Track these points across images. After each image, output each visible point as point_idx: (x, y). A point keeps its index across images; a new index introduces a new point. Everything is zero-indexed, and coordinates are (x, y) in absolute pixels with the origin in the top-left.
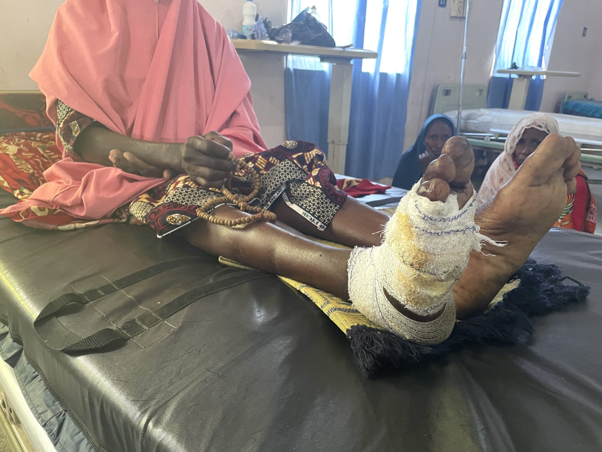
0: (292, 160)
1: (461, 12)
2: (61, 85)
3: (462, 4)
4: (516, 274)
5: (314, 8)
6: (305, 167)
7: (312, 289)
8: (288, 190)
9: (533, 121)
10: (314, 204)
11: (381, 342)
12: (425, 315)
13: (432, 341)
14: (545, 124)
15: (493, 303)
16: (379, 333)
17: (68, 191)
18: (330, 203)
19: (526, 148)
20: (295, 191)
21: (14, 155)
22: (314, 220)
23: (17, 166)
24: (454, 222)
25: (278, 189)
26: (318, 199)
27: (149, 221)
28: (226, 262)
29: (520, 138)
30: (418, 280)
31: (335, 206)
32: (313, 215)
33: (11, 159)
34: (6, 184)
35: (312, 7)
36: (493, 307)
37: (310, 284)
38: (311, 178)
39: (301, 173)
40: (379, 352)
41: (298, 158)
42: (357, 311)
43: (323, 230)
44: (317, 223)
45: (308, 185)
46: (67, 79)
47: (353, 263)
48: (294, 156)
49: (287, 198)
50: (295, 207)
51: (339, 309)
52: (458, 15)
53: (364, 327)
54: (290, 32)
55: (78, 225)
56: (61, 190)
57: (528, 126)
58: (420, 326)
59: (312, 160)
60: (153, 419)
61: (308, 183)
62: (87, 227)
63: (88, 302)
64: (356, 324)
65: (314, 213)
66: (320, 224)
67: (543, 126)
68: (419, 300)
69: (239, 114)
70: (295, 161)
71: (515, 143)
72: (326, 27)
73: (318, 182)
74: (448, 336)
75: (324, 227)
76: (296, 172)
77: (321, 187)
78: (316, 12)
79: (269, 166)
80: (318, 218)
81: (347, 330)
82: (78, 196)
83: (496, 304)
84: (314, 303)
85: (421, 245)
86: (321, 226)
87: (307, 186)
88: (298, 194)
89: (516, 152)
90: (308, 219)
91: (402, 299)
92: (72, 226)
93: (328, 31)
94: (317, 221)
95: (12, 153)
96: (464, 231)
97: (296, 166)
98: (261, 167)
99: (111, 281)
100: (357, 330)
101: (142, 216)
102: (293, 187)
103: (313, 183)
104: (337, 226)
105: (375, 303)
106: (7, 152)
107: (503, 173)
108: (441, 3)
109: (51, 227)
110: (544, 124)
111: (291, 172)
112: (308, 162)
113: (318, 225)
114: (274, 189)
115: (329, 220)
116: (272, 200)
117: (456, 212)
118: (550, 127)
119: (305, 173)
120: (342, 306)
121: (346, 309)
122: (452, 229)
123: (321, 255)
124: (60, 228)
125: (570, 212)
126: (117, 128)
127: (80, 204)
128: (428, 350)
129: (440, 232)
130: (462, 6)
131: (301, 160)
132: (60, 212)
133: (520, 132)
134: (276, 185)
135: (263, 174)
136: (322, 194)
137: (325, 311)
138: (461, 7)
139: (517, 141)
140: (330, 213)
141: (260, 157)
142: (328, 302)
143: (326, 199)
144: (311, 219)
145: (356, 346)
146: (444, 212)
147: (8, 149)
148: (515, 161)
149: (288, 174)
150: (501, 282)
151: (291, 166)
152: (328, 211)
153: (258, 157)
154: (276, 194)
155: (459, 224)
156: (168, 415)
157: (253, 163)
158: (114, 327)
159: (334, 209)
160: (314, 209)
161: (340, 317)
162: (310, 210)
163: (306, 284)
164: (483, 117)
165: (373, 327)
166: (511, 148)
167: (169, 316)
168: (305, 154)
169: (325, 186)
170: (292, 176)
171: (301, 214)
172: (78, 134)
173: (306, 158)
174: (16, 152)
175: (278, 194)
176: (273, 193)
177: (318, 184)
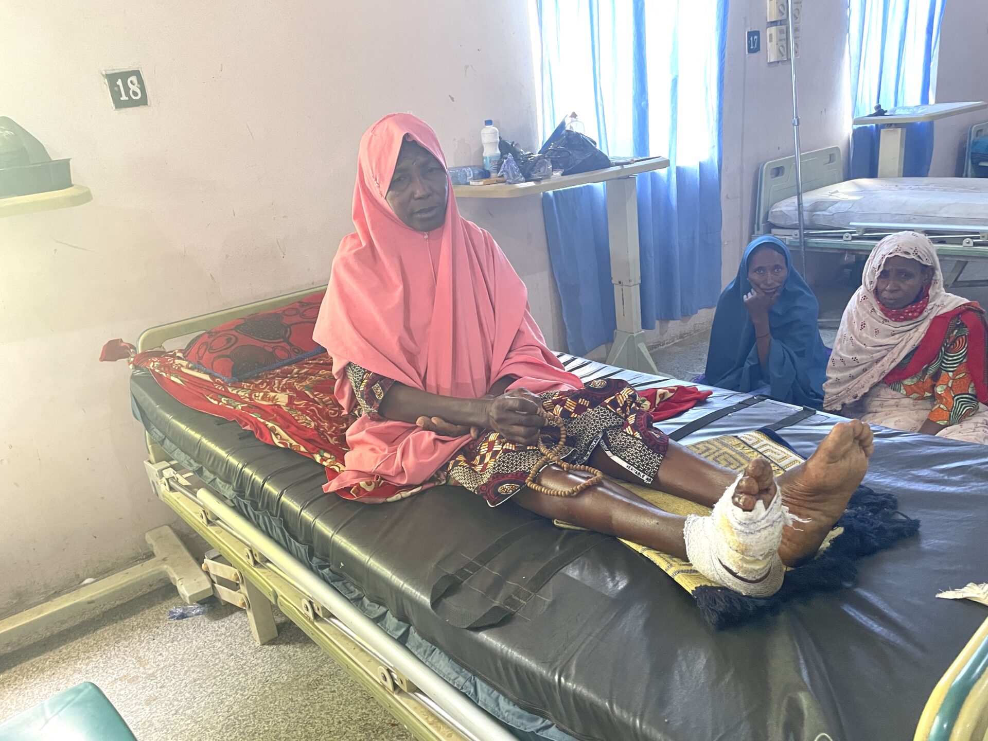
0: (605, 406)
1: (785, 53)
2: (355, 349)
3: (784, 43)
4: (837, 523)
5: (574, 115)
6: (619, 409)
7: (653, 551)
8: (605, 437)
9: (896, 247)
10: (637, 457)
11: (722, 600)
12: (754, 579)
13: (765, 595)
14: (914, 249)
15: (823, 548)
16: (719, 591)
17: (389, 460)
18: (653, 453)
19: (891, 282)
20: (613, 439)
21: (287, 405)
22: (639, 473)
23: (297, 420)
24: (763, 522)
25: (595, 437)
26: (640, 451)
27: (481, 492)
28: (562, 525)
29: (881, 270)
30: (743, 560)
31: (659, 456)
32: (638, 468)
33: (285, 412)
34: (302, 449)
35: (570, 115)
36: (822, 553)
37: (650, 547)
38: (629, 427)
39: (616, 418)
40: (721, 609)
41: (611, 403)
42: (697, 572)
43: (650, 483)
44: (643, 476)
45: (628, 435)
46: (362, 344)
47: (688, 532)
48: (607, 401)
49: (605, 447)
50: (616, 459)
51: (682, 571)
52: (780, 59)
53: (706, 586)
54: (549, 163)
55: (405, 494)
56: (382, 460)
57: (891, 253)
58: (752, 586)
59: (625, 402)
60: (563, 675)
61: (626, 433)
62: (412, 495)
63: (462, 582)
64: (699, 585)
65: (639, 466)
66: (646, 477)
67: (911, 252)
68: (746, 571)
69: (524, 333)
70: (608, 407)
71: (876, 277)
72: (595, 143)
73: (637, 432)
74: (779, 588)
75: (650, 480)
76: (611, 418)
77: (641, 438)
78: (578, 120)
79: (580, 409)
80: (643, 471)
81: (692, 591)
82: (398, 465)
83: (825, 549)
84: (658, 567)
85: (741, 540)
86: (647, 479)
87: (626, 436)
88: (618, 444)
89: (879, 288)
90: (634, 472)
91: (734, 569)
92: (397, 497)
93: (598, 147)
94: (642, 474)
95: (284, 404)
96: (772, 525)
97: (611, 411)
98: (570, 410)
99: (471, 558)
100: (700, 590)
101: (473, 488)
102: (610, 435)
103: (632, 433)
104: (664, 475)
105: (713, 568)
106: (278, 403)
107: (864, 315)
108: (752, 47)
109: (381, 500)
110: (912, 249)
111: (606, 418)
112: (621, 405)
113: (645, 478)
114: (591, 438)
115: (654, 472)
116: (591, 449)
117: (764, 513)
118: (921, 253)
119: (620, 417)
120: (684, 568)
121: (688, 570)
122: (762, 527)
123: (658, 524)
124: (389, 500)
125: (965, 360)
126: (415, 383)
127: (402, 472)
128: (761, 603)
129: (753, 531)
130: (785, 45)
131: (614, 404)
132: (384, 483)
133: (880, 261)
134: (593, 434)
135: (574, 418)
136: (643, 446)
137: (670, 573)
138: (782, 46)
139: (878, 273)
140: (655, 465)
141: (568, 400)
142: (671, 565)
143: (648, 450)
144: (636, 473)
145: (702, 605)
146: (754, 518)
147: (278, 399)
148: (879, 301)
149: (603, 422)
150: (823, 532)
151: (605, 412)
152: (652, 463)
153: (566, 400)
154: (594, 443)
155: (767, 521)
156: (573, 671)
157: (561, 406)
158: (497, 603)
159: (657, 459)
160: (638, 462)
161: (683, 579)
162: (634, 463)
163: (647, 546)
164: (837, 205)
165: (714, 585)
166: (871, 282)
167: (539, 590)
168: (617, 397)
169: (646, 436)
170: (607, 423)
171: (625, 467)
172: (382, 397)
173: (619, 401)
174: (287, 401)
175: (595, 442)
176: (591, 442)
177: (637, 435)
